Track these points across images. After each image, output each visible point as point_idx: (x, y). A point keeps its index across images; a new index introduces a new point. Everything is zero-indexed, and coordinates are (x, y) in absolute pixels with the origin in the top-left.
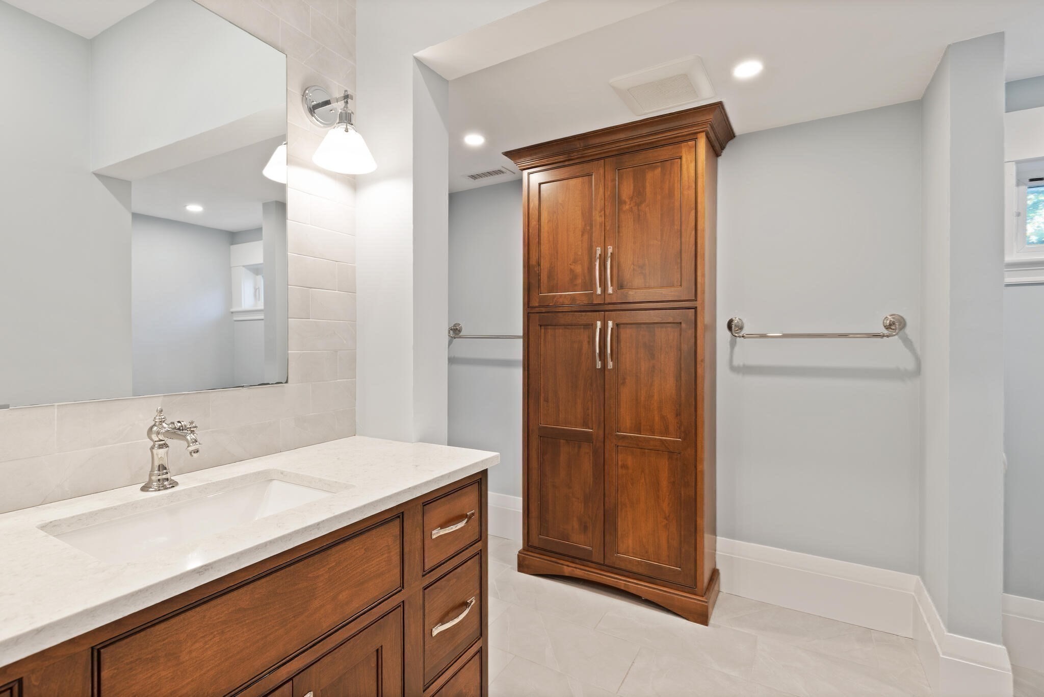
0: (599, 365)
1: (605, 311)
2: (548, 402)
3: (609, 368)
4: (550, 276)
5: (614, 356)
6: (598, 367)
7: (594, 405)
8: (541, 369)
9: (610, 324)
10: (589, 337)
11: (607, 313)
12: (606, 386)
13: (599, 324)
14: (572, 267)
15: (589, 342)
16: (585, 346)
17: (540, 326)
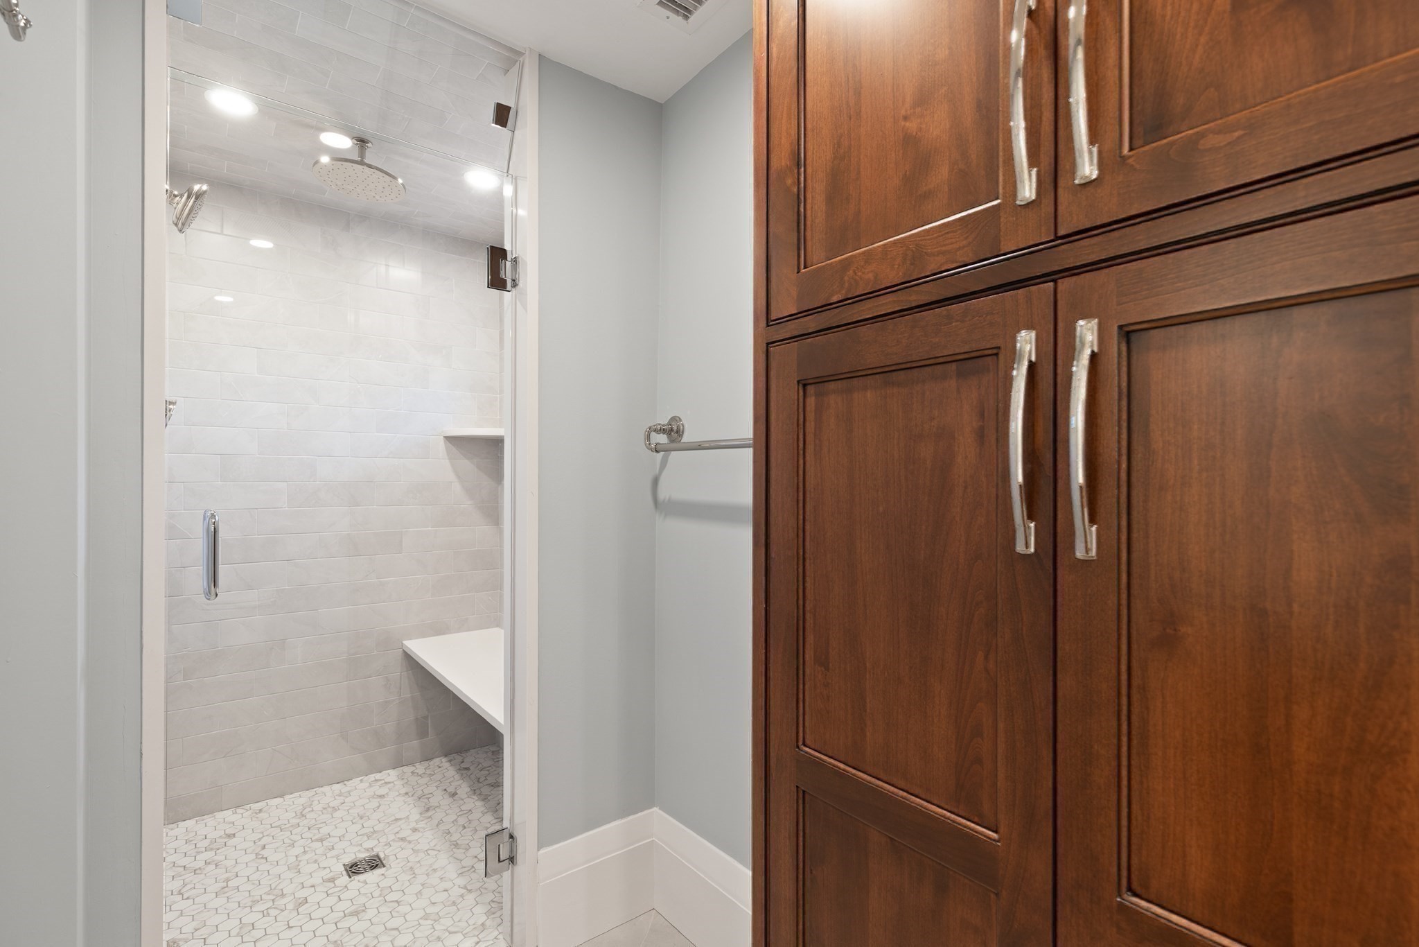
0: (1026, 540)
1: (1052, 277)
2: (827, 669)
3: (1080, 553)
4: (837, 192)
5: (1109, 495)
6: (1020, 548)
7: (1001, 725)
8: (807, 543)
9: (1087, 333)
10: (982, 415)
11: (1065, 285)
12: (1065, 647)
13: (1026, 342)
14: (912, 126)
15: (981, 435)
16: (966, 450)
17: (805, 386)
